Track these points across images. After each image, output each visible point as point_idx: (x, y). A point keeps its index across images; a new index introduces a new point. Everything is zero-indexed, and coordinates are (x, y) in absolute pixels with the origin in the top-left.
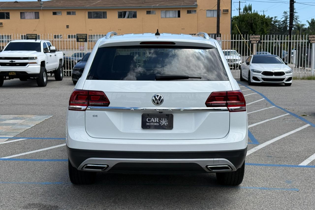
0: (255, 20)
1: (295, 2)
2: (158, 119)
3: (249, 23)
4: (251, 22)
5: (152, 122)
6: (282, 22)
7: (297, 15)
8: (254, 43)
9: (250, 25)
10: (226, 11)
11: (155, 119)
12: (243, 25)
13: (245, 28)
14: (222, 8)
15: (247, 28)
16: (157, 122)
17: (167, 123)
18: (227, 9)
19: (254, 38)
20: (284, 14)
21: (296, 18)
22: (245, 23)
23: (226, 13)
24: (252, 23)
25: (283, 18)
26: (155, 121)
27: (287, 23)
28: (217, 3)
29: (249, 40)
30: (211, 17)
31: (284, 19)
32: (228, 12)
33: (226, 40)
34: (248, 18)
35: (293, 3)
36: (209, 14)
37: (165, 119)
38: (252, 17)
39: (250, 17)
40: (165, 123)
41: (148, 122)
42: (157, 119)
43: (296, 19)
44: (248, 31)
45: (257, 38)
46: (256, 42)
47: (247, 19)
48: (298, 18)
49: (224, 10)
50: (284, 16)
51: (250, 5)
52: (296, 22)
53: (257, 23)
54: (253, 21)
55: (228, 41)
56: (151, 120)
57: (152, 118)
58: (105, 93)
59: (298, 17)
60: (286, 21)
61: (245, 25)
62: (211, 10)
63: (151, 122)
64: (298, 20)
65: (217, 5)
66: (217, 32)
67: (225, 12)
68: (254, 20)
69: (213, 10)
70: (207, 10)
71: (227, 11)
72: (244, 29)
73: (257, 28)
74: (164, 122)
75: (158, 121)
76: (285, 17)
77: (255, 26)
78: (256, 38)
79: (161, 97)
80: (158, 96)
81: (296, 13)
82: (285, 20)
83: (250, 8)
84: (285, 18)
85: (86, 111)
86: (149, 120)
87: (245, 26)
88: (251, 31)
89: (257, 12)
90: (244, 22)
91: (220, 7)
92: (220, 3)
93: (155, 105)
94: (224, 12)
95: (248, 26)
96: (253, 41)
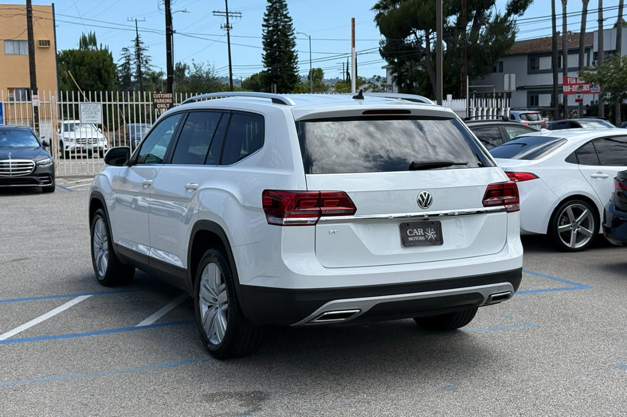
0: (105, 63)
1: (175, 32)
2: (422, 230)
3: (93, 68)
4: (97, 65)
5: (416, 235)
6: (122, 66)
7: (148, 55)
8: (162, 108)
9: (97, 72)
10: (45, 43)
11: (419, 230)
12: (83, 72)
13: (87, 77)
14: (37, 38)
15: (91, 78)
16: (421, 236)
17: (435, 236)
18: (47, 39)
19: (160, 98)
20: (124, 53)
21: (146, 60)
22: (86, 69)
23: (45, 46)
24: (100, 69)
25: (122, 58)
26: (420, 234)
27: (130, 69)
28: (26, 27)
29: (152, 103)
30: (15, 54)
31: (123, 61)
32: (49, 45)
33: (47, 102)
34: (92, 58)
35: (172, 34)
36: (10, 48)
37: (431, 229)
38: (99, 58)
39: (95, 58)
40: (432, 236)
41: (410, 237)
42: (420, 230)
43: (147, 62)
44: (93, 83)
45: (168, 98)
46: (166, 106)
47: (89, 61)
48: (149, 60)
49: (40, 41)
50: (123, 56)
51: (93, 33)
52: (147, 68)
53: (109, 68)
54: (101, 64)
55: (45, 102)
56: (414, 233)
57: (415, 230)
58: (347, 193)
59: (150, 58)
60: (128, 66)
61: (86, 72)
62: (13, 41)
63: (414, 236)
64: (150, 63)
65: (27, 30)
66: (31, 86)
67: (43, 45)
68: (103, 63)
69: (18, 41)
70: (4, 40)
71: (48, 42)
72: (85, 79)
73: (109, 78)
74: (431, 234)
75: (423, 234)
76: (126, 57)
77: (106, 73)
78: (165, 98)
79: (429, 195)
80: (425, 194)
81: (145, 51)
82: (126, 63)
83: (93, 40)
84: (126, 60)
85: (317, 225)
86: (411, 233)
87: (86, 74)
88: (101, 83)
89: (107, 48)
90: (85, 66)
91: (34, 36)
92: (34, 28)
93: (421, 208)
94: (40, 45)
95: (93, 74)
96: (160, 103)
